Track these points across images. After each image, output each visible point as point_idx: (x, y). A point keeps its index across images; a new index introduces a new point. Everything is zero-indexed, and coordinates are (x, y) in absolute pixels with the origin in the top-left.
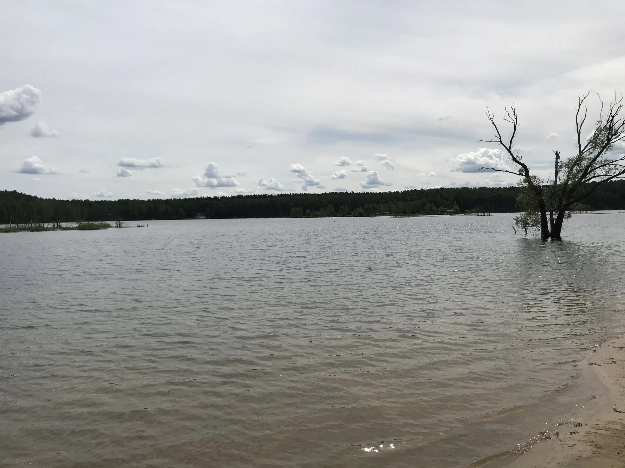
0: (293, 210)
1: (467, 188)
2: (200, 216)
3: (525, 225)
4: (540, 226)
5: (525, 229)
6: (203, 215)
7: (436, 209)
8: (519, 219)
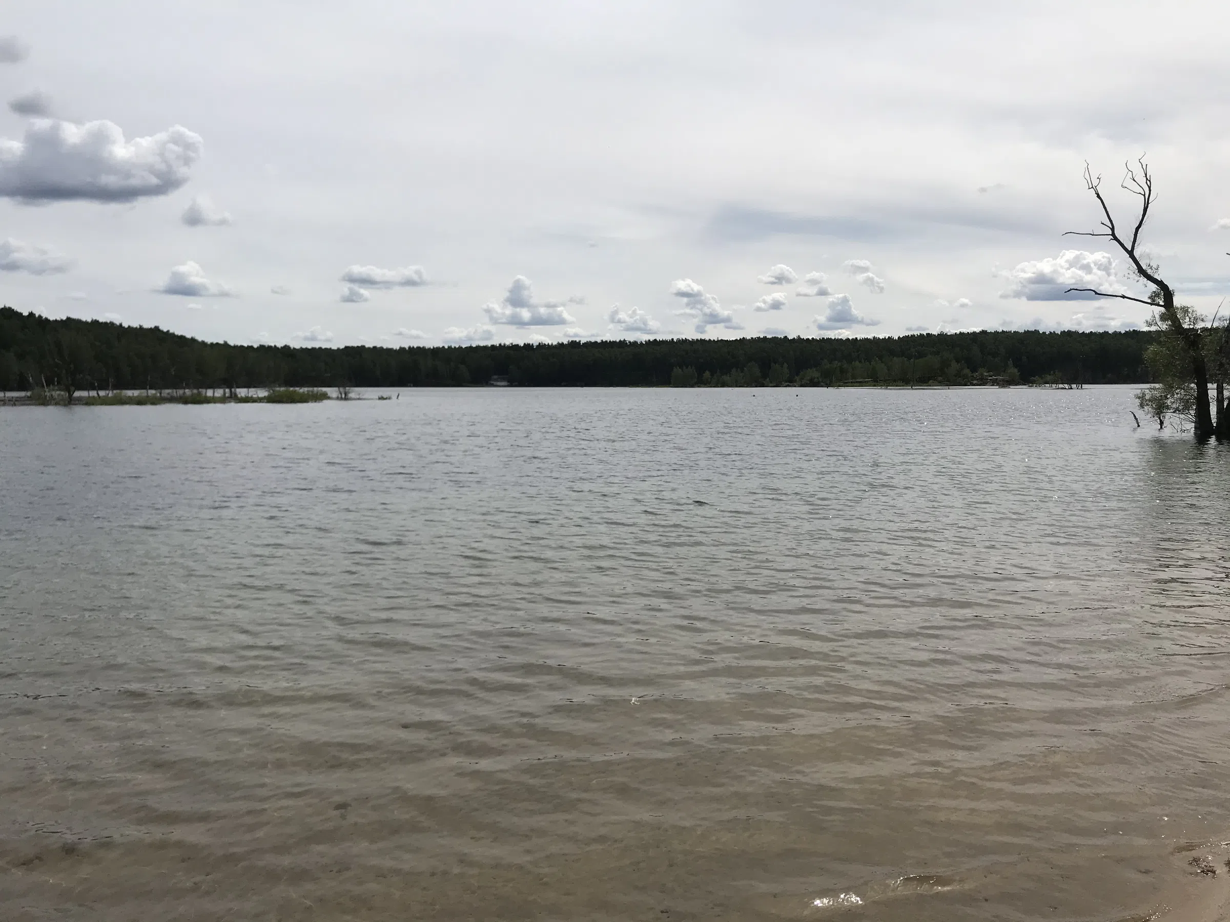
0: (677, 371)
1: (1037, 332)
2: (496, 380)
3: (1160, 409)
4: (1193, 412)
5: (1160, 418)
6: (503, 380)
7: (970, 374)
8: (1147, 397)
